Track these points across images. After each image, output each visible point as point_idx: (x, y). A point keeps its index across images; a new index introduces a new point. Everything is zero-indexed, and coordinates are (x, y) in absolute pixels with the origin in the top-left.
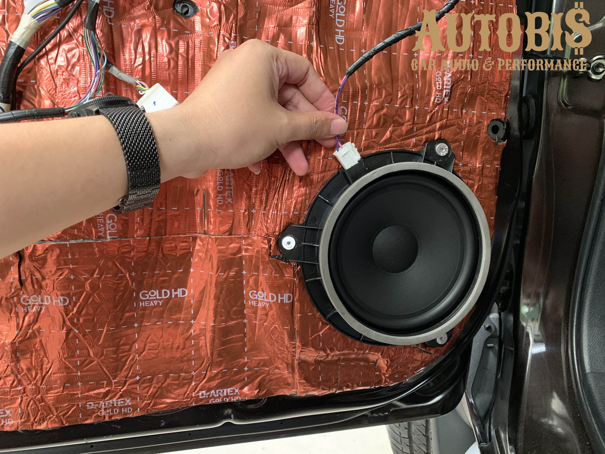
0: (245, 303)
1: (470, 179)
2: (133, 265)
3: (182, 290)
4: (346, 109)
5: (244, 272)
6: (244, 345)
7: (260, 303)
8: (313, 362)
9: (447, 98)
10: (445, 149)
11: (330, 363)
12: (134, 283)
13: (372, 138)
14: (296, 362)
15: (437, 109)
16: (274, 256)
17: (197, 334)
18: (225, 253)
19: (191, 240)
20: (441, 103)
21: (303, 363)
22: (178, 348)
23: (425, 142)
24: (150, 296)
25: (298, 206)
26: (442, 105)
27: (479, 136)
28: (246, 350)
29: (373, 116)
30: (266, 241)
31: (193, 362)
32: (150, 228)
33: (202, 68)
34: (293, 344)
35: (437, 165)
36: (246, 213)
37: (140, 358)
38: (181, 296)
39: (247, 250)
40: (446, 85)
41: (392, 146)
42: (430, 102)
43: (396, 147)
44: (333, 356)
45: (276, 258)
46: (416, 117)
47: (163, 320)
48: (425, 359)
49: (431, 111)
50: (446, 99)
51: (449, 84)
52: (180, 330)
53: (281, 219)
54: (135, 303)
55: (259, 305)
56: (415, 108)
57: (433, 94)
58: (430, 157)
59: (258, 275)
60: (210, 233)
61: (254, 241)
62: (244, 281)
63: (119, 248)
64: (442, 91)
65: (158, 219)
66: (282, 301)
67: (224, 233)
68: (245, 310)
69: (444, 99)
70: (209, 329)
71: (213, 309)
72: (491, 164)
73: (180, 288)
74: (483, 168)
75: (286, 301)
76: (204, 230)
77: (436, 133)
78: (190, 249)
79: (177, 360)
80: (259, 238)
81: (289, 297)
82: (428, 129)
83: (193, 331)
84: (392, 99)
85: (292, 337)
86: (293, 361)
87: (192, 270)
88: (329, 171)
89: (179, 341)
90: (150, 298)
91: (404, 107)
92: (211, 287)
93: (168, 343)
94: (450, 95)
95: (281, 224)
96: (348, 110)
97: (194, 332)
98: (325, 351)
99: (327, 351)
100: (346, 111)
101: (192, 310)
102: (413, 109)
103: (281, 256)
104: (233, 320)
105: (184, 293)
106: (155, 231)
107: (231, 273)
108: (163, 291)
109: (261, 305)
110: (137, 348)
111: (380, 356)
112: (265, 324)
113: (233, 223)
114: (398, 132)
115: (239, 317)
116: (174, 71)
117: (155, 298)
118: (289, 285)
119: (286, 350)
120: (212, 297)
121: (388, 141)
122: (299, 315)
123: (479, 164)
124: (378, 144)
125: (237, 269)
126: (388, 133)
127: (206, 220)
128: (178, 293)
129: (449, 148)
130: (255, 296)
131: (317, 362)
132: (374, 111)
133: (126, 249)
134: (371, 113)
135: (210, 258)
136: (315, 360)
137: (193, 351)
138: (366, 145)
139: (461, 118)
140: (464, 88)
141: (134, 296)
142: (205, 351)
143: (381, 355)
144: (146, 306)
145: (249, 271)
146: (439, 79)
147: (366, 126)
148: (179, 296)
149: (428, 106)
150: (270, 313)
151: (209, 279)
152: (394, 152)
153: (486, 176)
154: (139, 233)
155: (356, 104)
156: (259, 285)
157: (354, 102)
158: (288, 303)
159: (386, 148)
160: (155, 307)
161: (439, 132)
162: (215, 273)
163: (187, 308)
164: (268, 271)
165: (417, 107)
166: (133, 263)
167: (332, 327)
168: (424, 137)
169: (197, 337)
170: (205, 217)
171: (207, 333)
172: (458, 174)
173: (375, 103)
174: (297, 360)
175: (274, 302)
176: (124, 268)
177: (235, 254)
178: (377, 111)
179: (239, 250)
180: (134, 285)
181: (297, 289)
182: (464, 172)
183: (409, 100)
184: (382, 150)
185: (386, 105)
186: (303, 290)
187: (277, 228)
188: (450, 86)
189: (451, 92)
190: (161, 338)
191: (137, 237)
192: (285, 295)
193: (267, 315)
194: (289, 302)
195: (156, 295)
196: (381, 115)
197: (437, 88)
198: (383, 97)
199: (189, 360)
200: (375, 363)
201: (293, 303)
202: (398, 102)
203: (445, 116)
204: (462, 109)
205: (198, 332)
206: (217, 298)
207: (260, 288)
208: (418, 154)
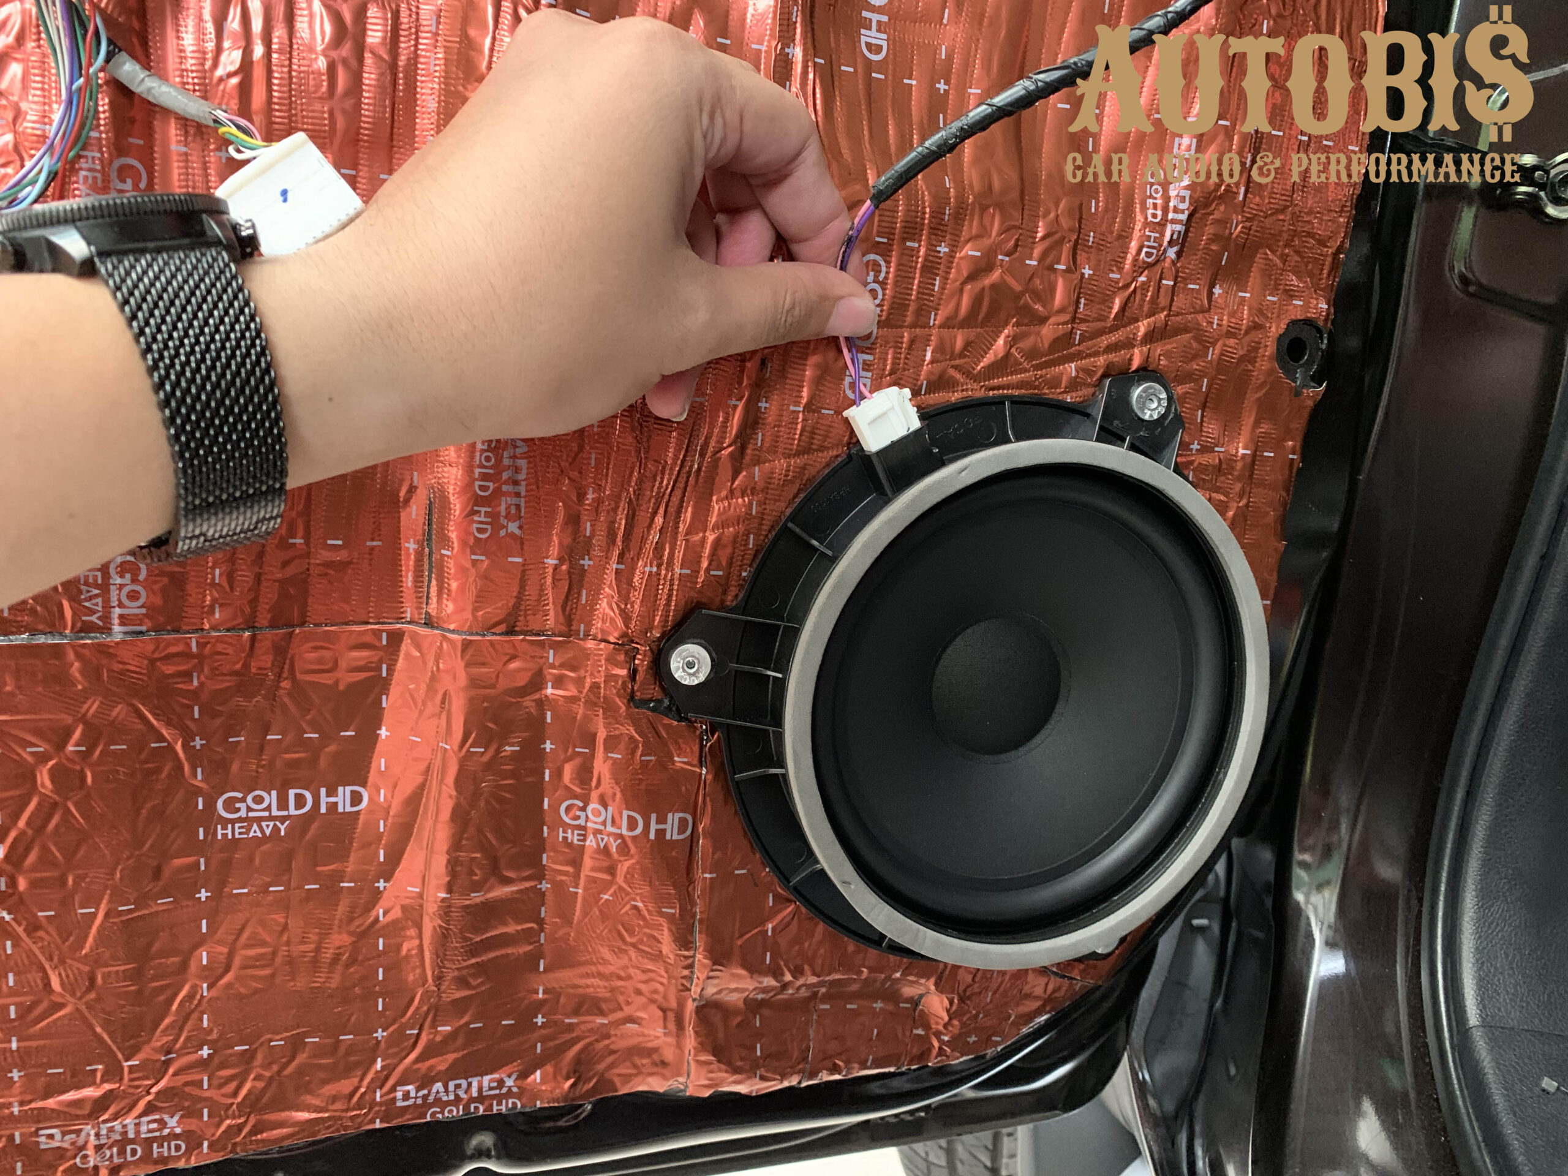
0: (545, 834)
1: (1218, 490)
2: (196, 716)
3: (352, 792)
4: (882, 263)
5: (548, 746)
6: (537, 955)
7: (591, 837)
8: (741, 1004)
9: (1175, 249)
10: (1160, 400)
11: (788, 1006)
12: (199, 770)
13: (953, 357)
14: (690, 1007)
15: (1143, 279)
16: (644, 703)
17: (394, 922)
18: (493, 686)
19: (384, 642)
20: (1157, 261)
21: (708, 1010)
22: (336, 959)
23: (1105, 376)
24: (249, 809)
25: (724, 555)
26: (1158, 269)
27: (1250, 367)
28: (542, 969)
29: (961, 291)
30: (621, 657)
31: (380, 1000)
32: (254, 602)
33: (439, 102)
34: (686, 957)
35: (1133, 448)
36: (564, 567)
37: (214, 992)
38: (349, 809)
39: (559, 682)
40: (1176, 210)
41: (1009, 384)
42: (1125, 258)
43: (1020, 385)
44: (798, 988)
45: (649, 709)
46: (1083, 301)
47: (289, 880)
48: (1054, 991)
49: (1127, 286)
50: (1172, 253)
51: (1182, 206)
52: (342, 909)
53: (671, 590)
54: (201, 830)
55: (588, 843)
56: (1083, 274)
57: (1136, 234)
58: (1116, 423)
59: (592, 755)
60: (445, 626)
61: (586, 655)
62: (547, 772)
63: (152, 662)
64: (1162, 224)
65: (279, 576)
66: (661, 833)
67: (490, 628)
68: (545, 856)
69: (1165, 251)
70: (431, 908)
71: (448, 852)
72: (1277, 446)
73: (344, 785)
74: (1254, 459)
75: (672, 833)
76: (427, 613)
77: (1136, 351)
78: (381, 669)
79: (331, 996)
80: (602, 645)
81: (683, 823)
82: (1113, 338)
83: (381, 911)
84: (1018, 240)
85: (684, 941)
86: (681, 1005)
87: (383, 732)
88: (822, 448)
89: (340, 939)
90: (251, 814)
91: (1051, 269)
92: (444, 787)
93: (303, 948)
94: (1182, 242)
95: (668, 604)
96: (888, 267)
97: (385, 914)
98: (776, 974)
99: (783, 975)
100: (884, 269)
101: (382, 852)
102: (1078, 275)
103: (666, 702)
104: (508, 881)
105: (356, 799)
106: (269, 611)
107: (507, 748)
108: (292, 793)
109: (594, 844)
110: (205, 962)
111: (933, 988)
112: (606, 897)
113: (519, 598)
114: (1026, 344)
115: (526, 873)
116: (349, 104)
117: (266, 814)
118: (683, 789)
119: (663, 973)
120: (446, 814)
121: (996, 368)
122: (707, 876)
123: (1244, 449)
124: (968, 374)
125: (524, 734)
126: (1001, 341)
127: (434, 582)
128: (339, 799)
129: (1170, 399)
130: (578, 818)
131: (753, 1006)
132: (965, 274)
133: (179, 664)
134: (955, 281)
135: (443, 702)
136: (746, 1000)
137: (381, 970)
138: (934, 378)
139: (1209, 310)
140: (1224, 222)
141: (200, 807)
142: (418, 971)
143: (936, 984)
144: (237, 836)
145: (565, 742)
146: (1156, 191)
147: (936, 319)
148: (340, 809)
149: (1120, 270)
150: (623, 868)
151: (438, 762)
152: (1015, 401)
153: (1261, 484)
154: (217, 616)
155: (912, 249)
156: (594, 783)
157: (908, 244)
158: (678, 840)
159: (993, 389)
160: (264, 839)
161: (1145, 349)
162: (456, 748)
163: (367, 845)
164: (622, 746)
165: (1087, 272)
166: (196, 709)
167: (803, 909)
168: (1101, 361)
169: (394, 930)
170: (430, 572)
171: (426, 919)
172: (1186, 472)
173: (970, 251)
174: (694, 1000)
175: (634, 838)
176: (169, 724)
177: (523, 692)
178: (972, 277)
179: (537, 682)
180: (199, 777)
181: (708, 799)
182: (1202, 469)
183: (1067, 247)
184: (980, 394)
185: (1000, 257)
186: (726, 803)
187: (658, 618)
188: (1187, 212)
189: (1187, 231)
190: (282, 933)
191: (214, 628)
192: (670, 815)
193: (611, 870)
194: (681, 837)
195: (270, 805)
196: (983, 289)
197: (1150, 219)
198: (994, 234)
199: (369, 997)
200: (915, 1002)
201: (693, 839)
202: (1037, 252)
203: (1163, 301)
204: (1212, 286)
205: (397, 913)
206: (460, 817)
207: (594, 795)
208: (1080, 411)
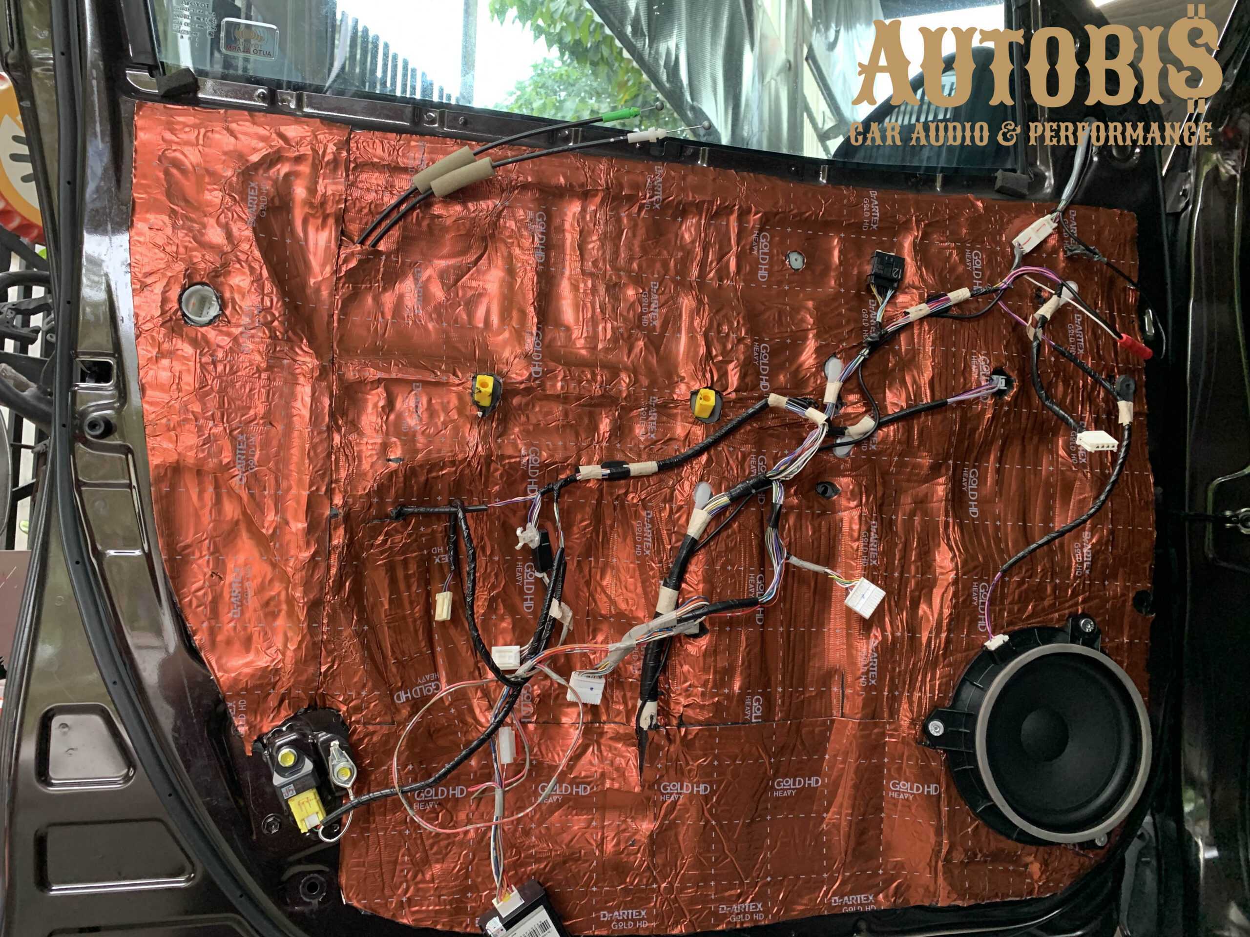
0: (884, 794)
1: (1119, 656)
2: (773, 750)
3: (816, 779)
5: (886, 760)
6: (880, 844)
7: (902, 795)
8: (959, 864)
9: (1089, 570)
10: (1091, 624)
11: (978, 864)
12: (772, 770)
13: (1014, 615)
14: (940, 864)
15: (1078, 581)
16: (921, 743)
17: (829, 830)
18: (868, 738)
19: (827, 724)
20: (1083, 575)
21: (947, 866)
22: (810, 845)
23: (1069, 617)
24: (784, 785)
25: (943, 688)
26: (1083, 578)
27: (1124, 609)
28: (881, 850)
29: (1014, 592)
30: (912, 727)
31: (825, 862)
34: (939, 842)
35: (1083, 644)
36: (890, 695)
37: (772, 855)
38: (814, 786)
39: (890, 736)
40: (1087, 557)
41: (1034, 622)
42: (1070, 575)
43: (1040, 622)
44: (981, 857)
45: (923, 745)
46: (1057, 591)
47: (795, 813)
48: (1082, 864)
49: (1073, 585)
50: (1087, 572)
51: (1089, 555)
52: (812, 825)
53: (926, 702)
55: (900, 797)
56: (1056, 582)
57: (1073, 566)
58: (1076, 635)
59: (902, 763)
60: (851, 717)
61: (900, 726)
62: (886, 770)
64: (1082, 563)
65: (796, 701)
66: (929, 792)
67: (867, 717)
68: (884, 803)
69: (1085, 571)
70: (844, 824)
72: (1140, 638)
73: (814, 776)
74: (1131, 643)
75: (933, 793)
76: (843, 713)
77: (1079, 607)
78: (827, 734)
79: (808, 860)
80: (905, 723)
81: (936, 788)
82: (1070, 603)
83: (825, 826)
84: (1032, 573)
85: (938, 834)
86: (937, 862)
87: (827, 757)
88: (972, 650)
90: (784, 787)
91: (1045, 582)
92: (849, 776)
93: (799, 839)
94: (1091, 568)
95: (926, 707)
99: (975, 850)
101: (825, 802)
102: (1054, 583)
103: (929, 742)
104: (871, 813)
105: (817, 782)
107: (872, 761)
108: (797, 779)
109: (903, 798)
110: (769, 843)
111: (1034, 859)
112: (908, 818)
113: (876, 706)
114: (1039, 608)
115: (876, 810)
117: (789, 787)
118: (935, 774)
121: (1029, 617)
122: (946, 809)
123: (1127, 639)
124: (1021, 620)
125: (879, 755)
126: (1030, 608)
127: (845, 702)
128: (812, 782)
129: (1095, 624)
130: (897, 787)
131: (964, 865)
132: (1015, 586)
134: (1012, 589)
136: (961, 862)
137: (825, 849)
138: (1008, 622)
139: (1104, 590)
140: (1106, 559)
141: (770, 784)
142: (838, 849)
143: (1035, 857)
144: (780, 796)
145: (892, 758)
146: (1079, 551)
148: (812, 786)
149: (1069, 579)
150: (914, 807)
151: (847, 767)
152: (1039, 629)
153: (1136, 652)
154: (780, 716)
156: (903, 774)
158: (934, 795)
159: (1031, 624)
160: (788, 797)
161: (1083, 606)
162: (855, 761)
163: (820, 799)
164: (913, 759)
165: (1058, 581)
166: (773, 748)
167: (983, 822)
168: (1067, 612)
169: (829, 832)
170: (843, 698)
171: (842, 828)
172: (1105, 651)
173: (1016, 579)
174: (942, 861)
175: (919, 794)
176: (765, 754)
177: (878, 740)
178: (1018, 587)
179: (883, 737)
180: (771, 773)
181: (944, 779)
182: (1111, 649)
183: (1049, 573)
184: (1026, 627)
185: (1026, 580)
186: (952, 780)
187: (923, 712)
188: (1091, 557)
189: (1092, 564)
190: (793, 833)
191: (778, 720)
192: (932, 785)
193: (910, 808)
194: (936, 794)
195: (790, 784)
196: (1022, 591)
197: (1078, 560)
198: (1023, 572)
199: (821, 860)
200: (1025, 868)
201: (940, 794)
202: (1039, 577)
203: (1087, 588)
204: (1105, 581)
205: (830, 826)
206: (856, 788)
207: (903, 778)
208: (1061, 630)
